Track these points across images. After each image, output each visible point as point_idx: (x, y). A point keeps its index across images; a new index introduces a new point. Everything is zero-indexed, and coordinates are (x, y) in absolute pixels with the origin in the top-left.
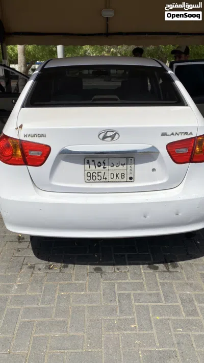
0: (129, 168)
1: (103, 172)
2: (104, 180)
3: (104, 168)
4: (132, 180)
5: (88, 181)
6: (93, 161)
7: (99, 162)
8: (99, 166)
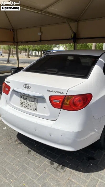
0: (35, 104)
1: (26, 103)
2: (26, 107)
3: (27, 101)
4: (36, 110)
5: (21, 106)
6: (23, 97)
7: (25, 98)
8: (25, 100)
